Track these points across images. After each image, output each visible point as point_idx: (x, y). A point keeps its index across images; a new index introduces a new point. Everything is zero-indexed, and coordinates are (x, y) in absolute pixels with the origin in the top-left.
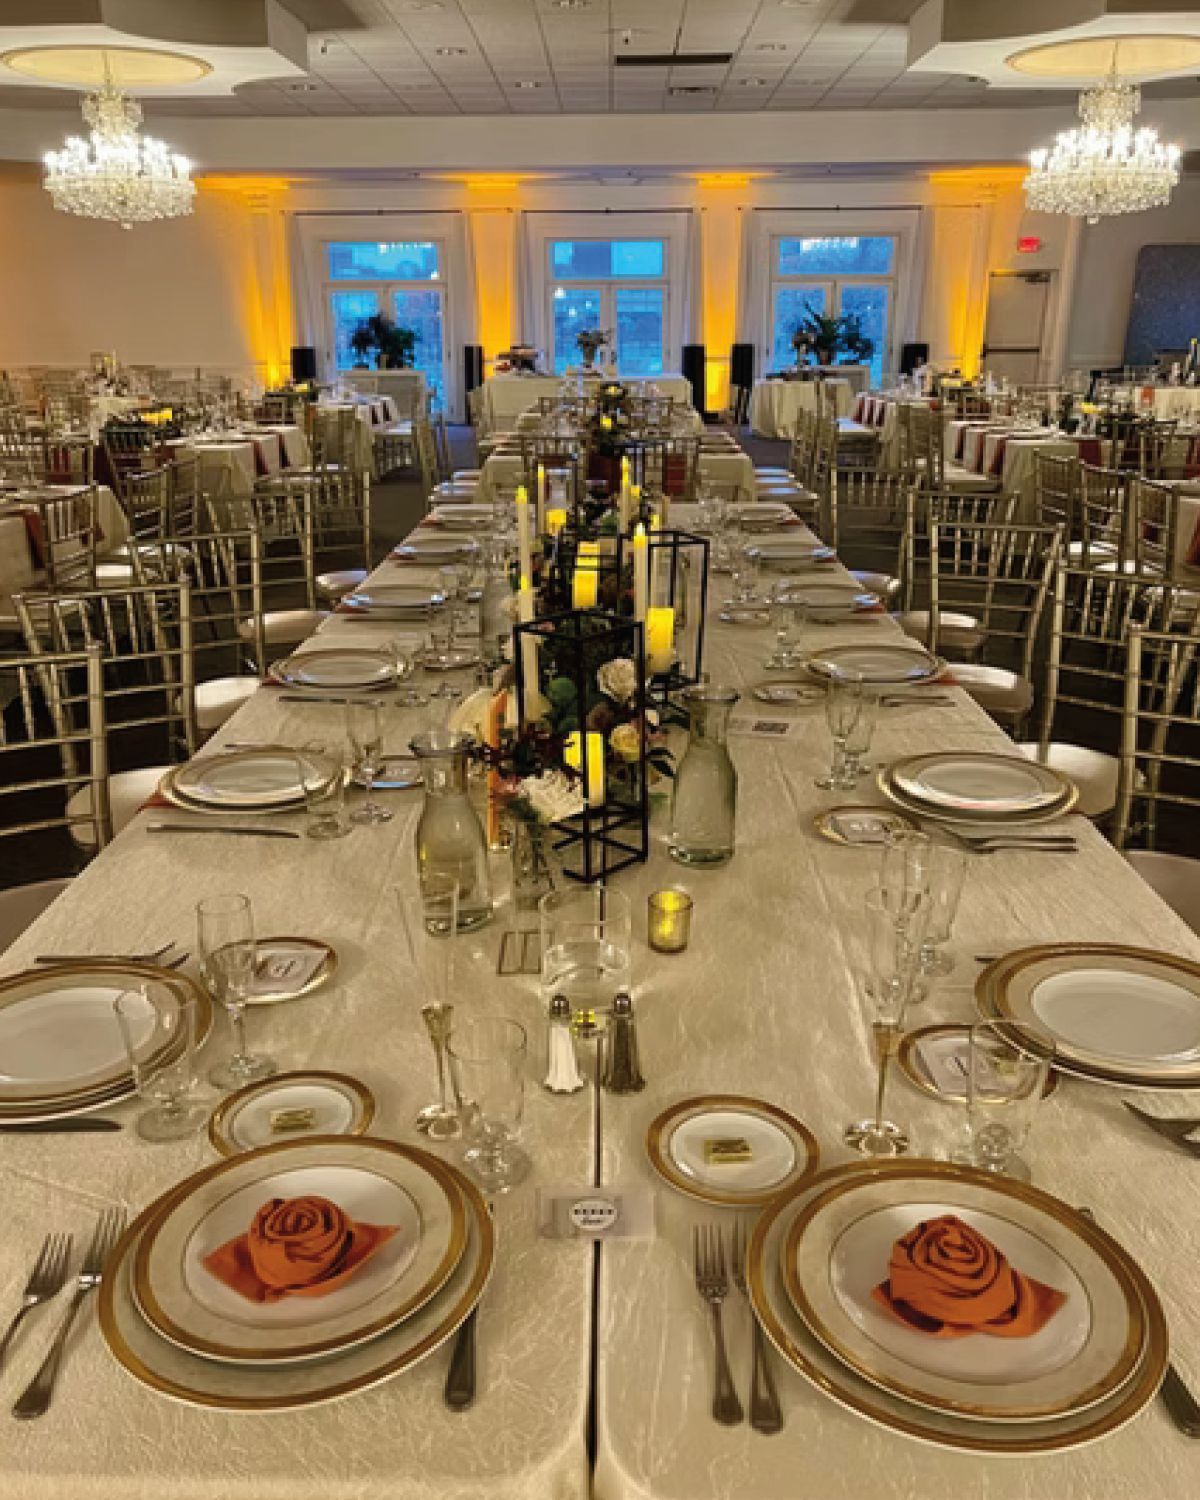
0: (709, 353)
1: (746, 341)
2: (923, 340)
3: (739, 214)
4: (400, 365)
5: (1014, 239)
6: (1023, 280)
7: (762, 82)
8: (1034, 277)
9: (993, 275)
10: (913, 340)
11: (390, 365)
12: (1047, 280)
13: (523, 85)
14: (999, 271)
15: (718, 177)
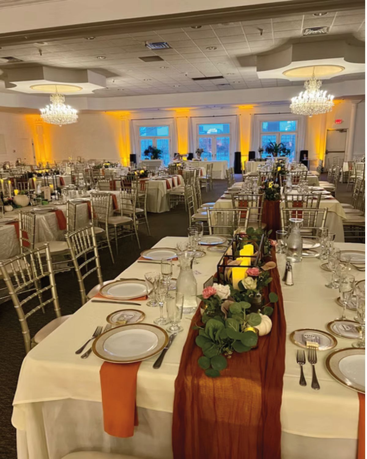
0: (242, 154)
1: (253, 150)
2: (306, 149)
3: (250, 116)
4: (157, 158)
5: (334, 120)
6: (338, 131)
7: (239, 82)
8: (342, 131)
9: (328, 130)
10: (303, 149)
11: (154, 158)
12: (346, 131)
13: (175, 86)
14: (330, 129)
15: (243, 106)
